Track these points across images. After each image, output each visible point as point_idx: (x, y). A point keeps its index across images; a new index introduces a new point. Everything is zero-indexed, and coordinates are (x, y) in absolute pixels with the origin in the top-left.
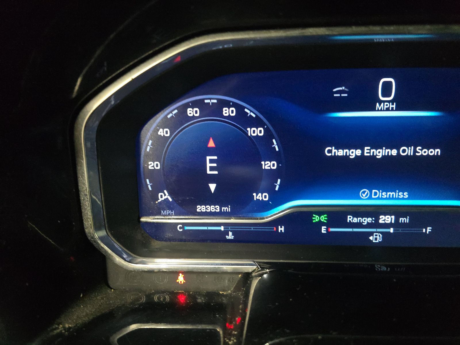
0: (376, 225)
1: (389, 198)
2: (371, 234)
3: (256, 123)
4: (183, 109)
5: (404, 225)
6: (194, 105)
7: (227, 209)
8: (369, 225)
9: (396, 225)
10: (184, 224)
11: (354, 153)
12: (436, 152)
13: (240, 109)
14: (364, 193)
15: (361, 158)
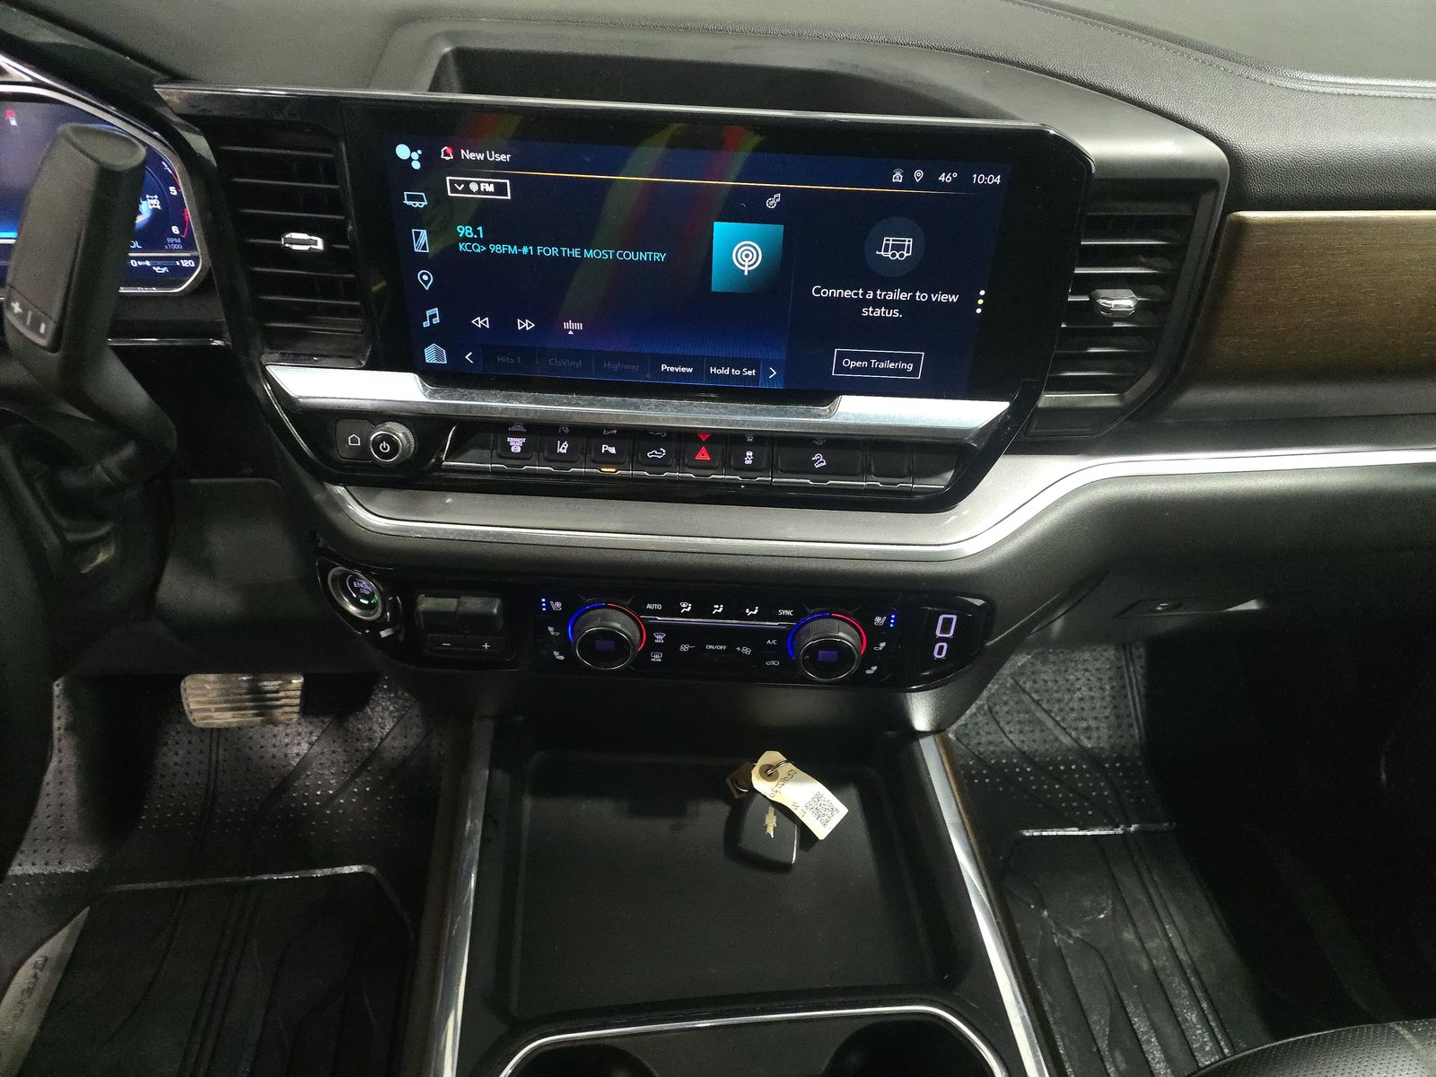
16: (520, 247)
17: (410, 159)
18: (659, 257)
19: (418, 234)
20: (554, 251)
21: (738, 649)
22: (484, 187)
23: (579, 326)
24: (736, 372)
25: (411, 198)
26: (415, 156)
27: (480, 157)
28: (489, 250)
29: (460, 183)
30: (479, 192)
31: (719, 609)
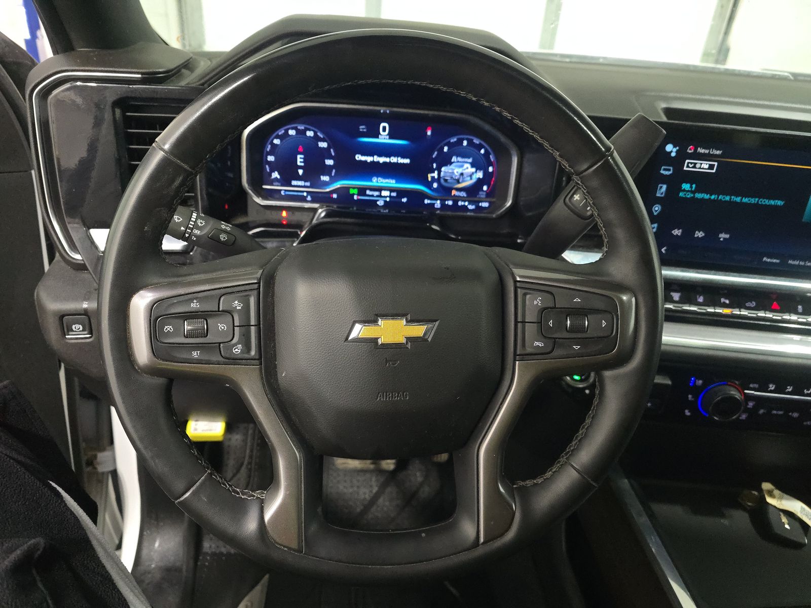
0: (380, 196)
1: (386, 183)
2: (378, 200)
3: (323, 140)
4: (287, 131)
5: (393, 197)
6: (292, 129)
7: (308, 184)
8: (377, 196)
9: (390, 197)
10: (285, 190)
11: (369, 159)
12: (407, 161)
13: (315, 133)
14: (375, 179)
15: (373, 162)
16: (711, 195)
17: (672, 152)
18: (780, 203)
19: (661, 187)
20: (728, 198)
21: (790, 414)
22: (704, 166)
23: (727, 236)
24: (802, 263)
25: (665, 170)
26: (675, 150)
27: (707, 151)
28: (694, 196)
29: (691, 163)
30: (700, 168)
31: (790, 389)
